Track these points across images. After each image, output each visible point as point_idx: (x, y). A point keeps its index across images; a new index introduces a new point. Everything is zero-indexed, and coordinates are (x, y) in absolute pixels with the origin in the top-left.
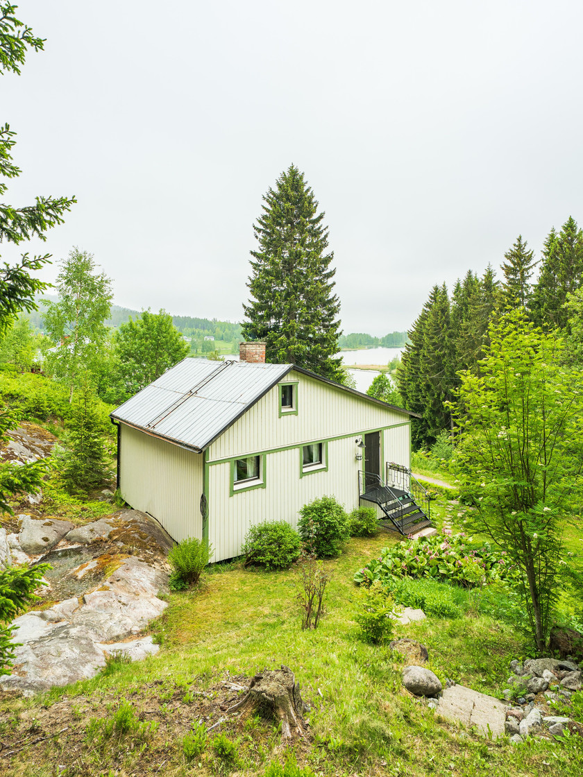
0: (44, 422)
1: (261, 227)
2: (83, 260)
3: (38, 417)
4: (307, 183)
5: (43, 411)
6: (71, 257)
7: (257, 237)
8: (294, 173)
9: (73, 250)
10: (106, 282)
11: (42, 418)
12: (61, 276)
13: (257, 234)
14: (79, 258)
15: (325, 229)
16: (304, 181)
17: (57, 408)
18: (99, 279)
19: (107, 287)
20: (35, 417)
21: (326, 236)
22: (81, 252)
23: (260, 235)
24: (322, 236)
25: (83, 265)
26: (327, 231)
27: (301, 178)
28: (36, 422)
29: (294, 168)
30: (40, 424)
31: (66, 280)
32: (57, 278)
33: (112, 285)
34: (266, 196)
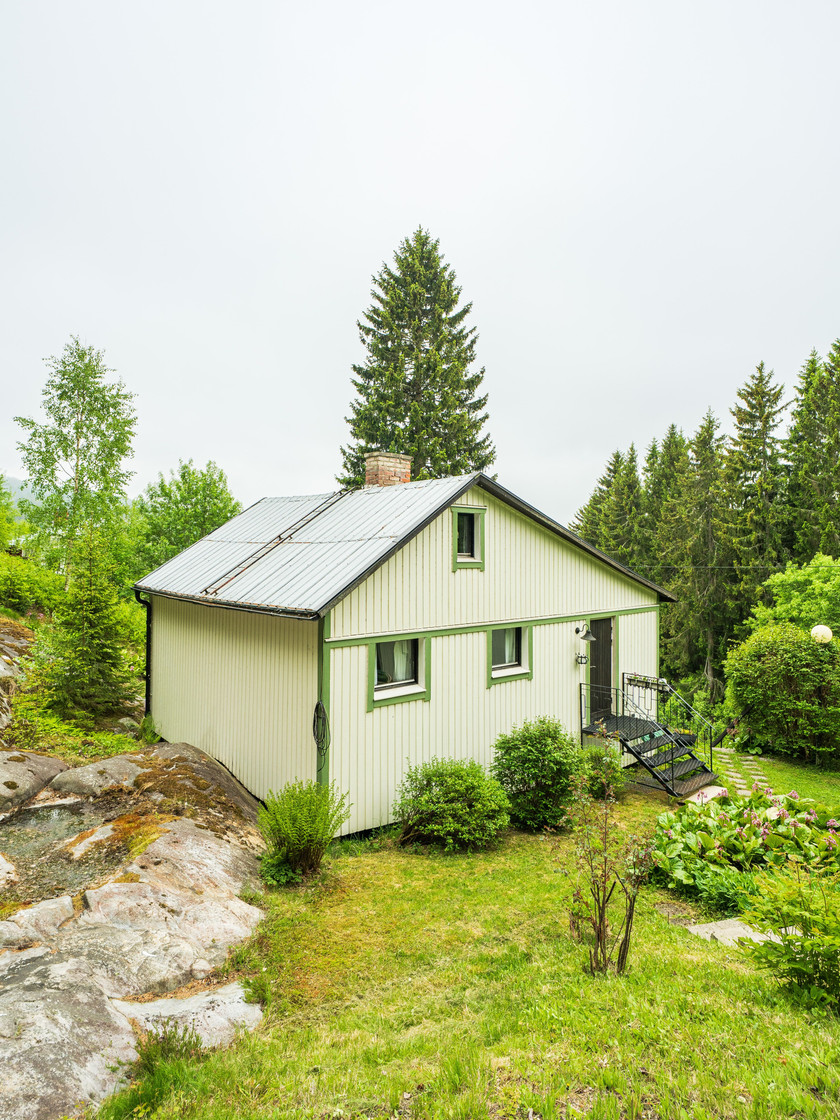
0: (23, 616)
1: (371, 325)
2: (86, 361)
3: (14, 606)
4: (443, 257)
5: (20, 598)
6: (67, 353)
7: (363, 341)
8: (422, 240)
9: (71, 342)
10: (125, 397)
11: (19, 607)
12: (51, 383)
13: (365, 337)
14: (81, 356)
15: (471, 332)
16: (440, 252)
17: (45, 595)
18: (114, 392)
19: (125, 407)
20: (6, 606)
21: (473, 342)
22: (84, 345)
23: (369, 339)
24: (467, 342)
25: (87, 366)
26: (475, 334)
27: (435, 248)
28: (9, 615)
29: (423, 234)
30: (15, 618)
31: (59, 392)
32: (45, 388)
33: (135, 403)
34: (377, 278)
